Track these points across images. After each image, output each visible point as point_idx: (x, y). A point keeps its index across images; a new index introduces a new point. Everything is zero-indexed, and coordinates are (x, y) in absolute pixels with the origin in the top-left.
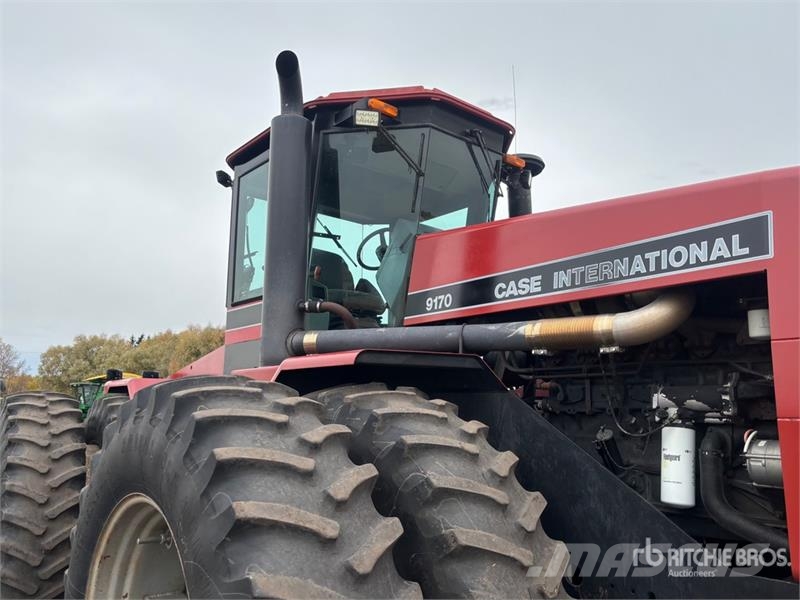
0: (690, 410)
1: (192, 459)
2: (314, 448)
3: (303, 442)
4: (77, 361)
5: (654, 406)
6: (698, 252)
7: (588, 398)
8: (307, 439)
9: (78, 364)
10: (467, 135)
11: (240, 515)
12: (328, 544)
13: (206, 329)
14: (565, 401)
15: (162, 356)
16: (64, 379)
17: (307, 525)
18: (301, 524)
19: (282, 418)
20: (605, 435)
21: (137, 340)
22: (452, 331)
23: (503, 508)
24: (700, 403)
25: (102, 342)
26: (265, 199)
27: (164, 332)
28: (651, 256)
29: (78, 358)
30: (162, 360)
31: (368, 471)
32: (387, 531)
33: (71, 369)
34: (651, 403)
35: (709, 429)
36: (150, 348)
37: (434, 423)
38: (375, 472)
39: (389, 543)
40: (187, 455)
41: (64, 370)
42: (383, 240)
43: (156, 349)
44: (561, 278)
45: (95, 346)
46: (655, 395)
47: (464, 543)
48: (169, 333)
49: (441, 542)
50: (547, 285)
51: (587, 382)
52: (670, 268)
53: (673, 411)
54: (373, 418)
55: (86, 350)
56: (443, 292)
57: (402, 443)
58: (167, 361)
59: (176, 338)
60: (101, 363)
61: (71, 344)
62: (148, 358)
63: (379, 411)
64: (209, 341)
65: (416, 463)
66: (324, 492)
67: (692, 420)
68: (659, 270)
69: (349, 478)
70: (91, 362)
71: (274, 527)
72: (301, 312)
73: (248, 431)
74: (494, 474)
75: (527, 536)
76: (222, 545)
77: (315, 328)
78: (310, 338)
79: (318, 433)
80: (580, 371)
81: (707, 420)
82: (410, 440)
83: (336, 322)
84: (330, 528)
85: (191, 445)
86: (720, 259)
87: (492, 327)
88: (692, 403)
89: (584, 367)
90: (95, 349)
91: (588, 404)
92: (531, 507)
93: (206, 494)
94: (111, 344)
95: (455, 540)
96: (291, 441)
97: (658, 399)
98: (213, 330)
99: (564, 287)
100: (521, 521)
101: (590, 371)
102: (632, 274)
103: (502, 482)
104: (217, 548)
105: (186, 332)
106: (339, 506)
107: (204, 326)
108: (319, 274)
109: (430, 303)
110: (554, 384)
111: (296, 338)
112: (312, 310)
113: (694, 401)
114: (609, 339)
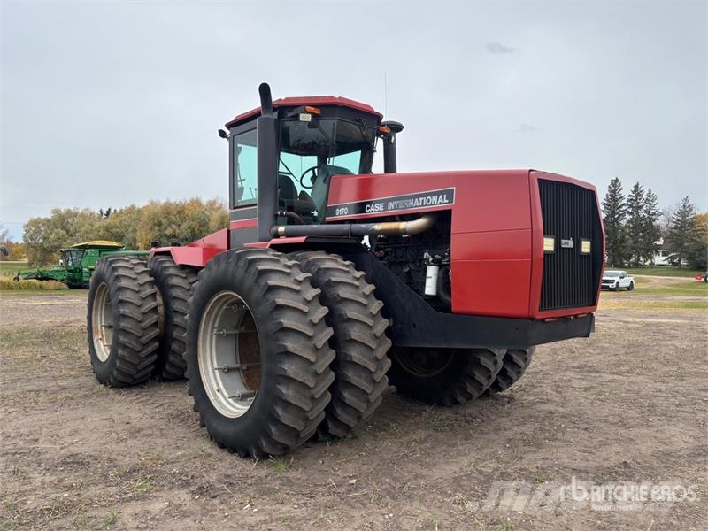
0: (436, 259)
2: (299, 282)
3: (296, 280)
4: (56, 230)
5: (424, 258)
6: (434, 200)
8: (298, 279)
9: (57, 234)
10: (356, 121)
12: (305, 314)
13: (166, 204)
14: (396, 257)
15: (129, 226)
16: (46, 245)
19: (288, 271)
20: (406, 270)
21: (105, 212)
22: (346, 227)
23: (365, 306)
24: (440, 256)
25: (75, 215)
26: (255, 146)
27: (129, 205)
28: (421, 199)
29: (57, 228)
30: (130, 230)
31: (318, 291)
32: (324, 311)
33: (52, 237)
34: (423, 256)
35: (442, 266)
36: (119, 219)
38: (320, 291)
39: (324, 315)
41: (44, 238)
42: (314, 172)
43: (125, 220)
44: (391, 205)
45: (70, 217)
46: (425, 253)
48: (133, 207)
49: (341, 316)
50: (385, 208)
52: (426, 205)
53: (431, 260)
54: (320, 269)
55: (62, 221)
56: (344, 206)
57: (330, 280)
58: (134, 231)
59: (139, 211)
60: (77, 232)
61: (49, 216)
62: (117, 227)
63: (322, 266)
64: (169, 214)
66: (303, 297)
67: (437, 263)
68: (423, 205)
69: (312, 293)
70: (68, 231)
71: (289, 307)
72: (276, 216)
73: (277, 275)
74: (364, 294)
75: (373, 316)
76: (271, 312)
77: (282, 224)
78: (281, 229)
79: (301, 276)
80: (398, 244)
81: (442, 263)
82: (333, 279)
83: (291, 221)
84: (306, 309)
86: (440, 203)
87: (363, 225)
88: (437, 256)
90: (70, 221)
92: (377, 306)
93: (264, 295)
94: (82, 215)
96: (292, 279)
97: (426, 255)
98: (171, 204)
99: (392, 209)
100: (371, 310)
102: (414, 206)
103: (367, 297)
105: (148, 206)
106: (308, 302)
107: (163, 201)
108: (280, 192)
109: (338, 211)
111: (274, 229)
112: (282, 215)
114: (405, 232)
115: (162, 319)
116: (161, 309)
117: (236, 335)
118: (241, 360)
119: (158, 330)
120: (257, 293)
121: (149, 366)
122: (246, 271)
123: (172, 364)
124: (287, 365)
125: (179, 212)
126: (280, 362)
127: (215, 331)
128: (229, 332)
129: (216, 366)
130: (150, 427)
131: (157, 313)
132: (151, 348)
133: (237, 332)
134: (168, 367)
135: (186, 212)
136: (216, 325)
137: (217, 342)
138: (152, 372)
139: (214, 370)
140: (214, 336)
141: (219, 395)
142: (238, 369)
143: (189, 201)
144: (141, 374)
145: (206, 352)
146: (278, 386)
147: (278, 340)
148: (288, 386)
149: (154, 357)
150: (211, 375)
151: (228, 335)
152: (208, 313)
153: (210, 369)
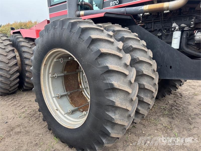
0: (181, 27)
1: (81, 39)
5: (173, 27)
7: (153, 27)
8: (110, 34)
11: (102, 52)
17: (117, 54)
18: (115, 54)
20: (160, 34)
24: (185, 25)
34: (172, 26)
35: (184, 31)
37: (128, 33)
40: (79, 37)
46: (173, 24)
47: (141, 60)
49: (134, 60)
51: (153, 23)
53: (177, 28)
57: (123, 37)
65: (126, 42)
66: (117, 47)
67: (181, 29)
69: (121, 44)
72: (78, 5)
73: (95, 32)
74: (144, 45)
75: (151, 59)
78: (82, 13)
80: (152, 20)
81: (185, 29)
82: (125, 36)
85: (80, 35)
89: (153, 19)
91: (153, 29)
93: (89, 47)
95: (139, 59)
101: (154, 20)
104: (95, 60)
109: (112, 3)
110: (144, 24)
111: (78, 13)
112: (81, 4)
113: (183, 24)
115: (19, 62)
116: (18, 58)
117: (62, 76)
118: (66, 89)
119: (18, 67)
120: (83, 46)
121: (16, 84)
122: (70, 31)
123: (27, 83)
124: (113, 98)
125: (25, 25)
126: (108, 96)
127: (50, 75)
128: (59, 75)
129: (53, 95)
130: (19, 126)
131: (16, 59)
132: (15, 76)
133: (63, 74)
134: (25, 84)
135: (27, 25)
136: (50, 72)
137: (52, 81)
138: (18, 87)
139: (52, 98)
140: (50, 79)
141: (58, 112)
142: (66, 95)
143: (28, 22)
144: (13, 88)
145: (46, 88)
146: (107, 113)
147: (104, 80)
148: (115, 113)
149: (18, 80)
150: (51, 100)
151: (58, 77)
152: (45, 64)
153: (50, 97)
